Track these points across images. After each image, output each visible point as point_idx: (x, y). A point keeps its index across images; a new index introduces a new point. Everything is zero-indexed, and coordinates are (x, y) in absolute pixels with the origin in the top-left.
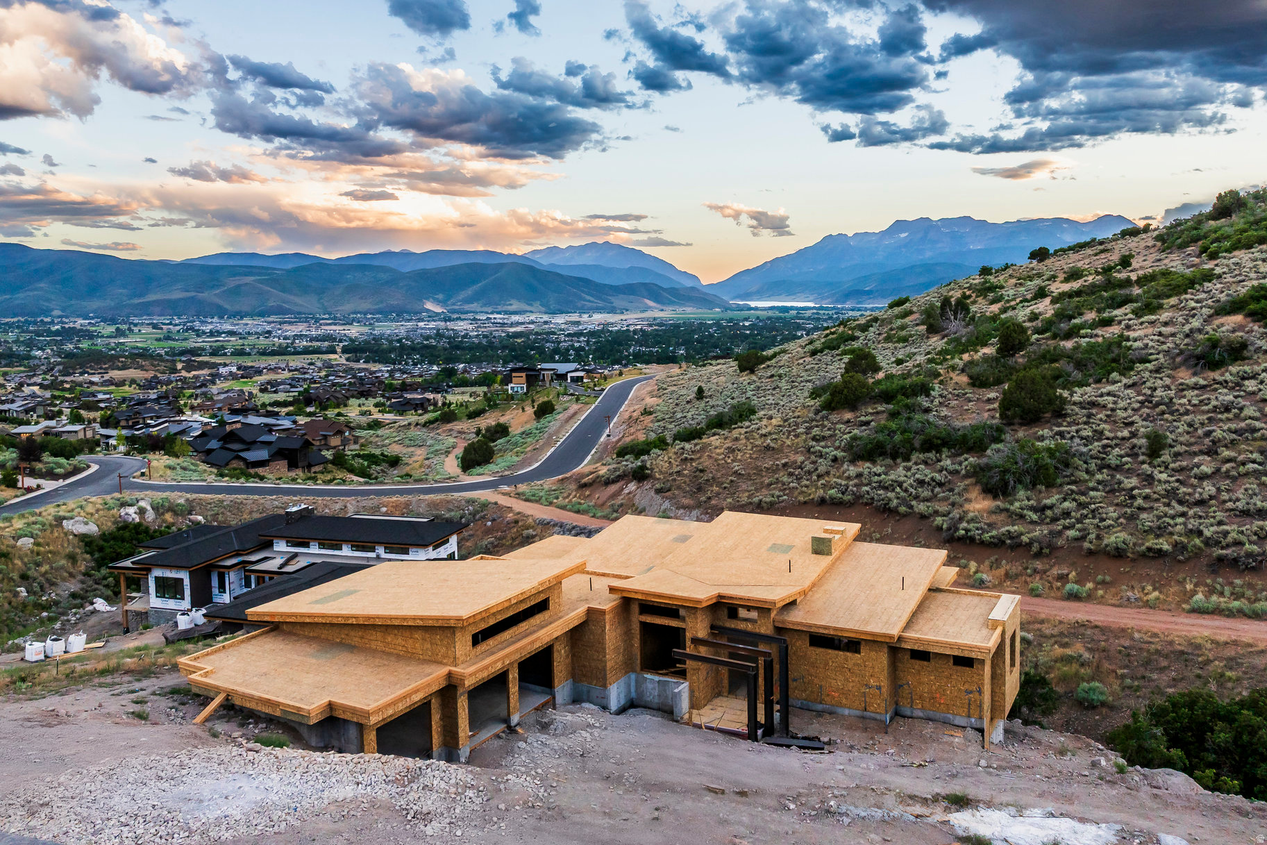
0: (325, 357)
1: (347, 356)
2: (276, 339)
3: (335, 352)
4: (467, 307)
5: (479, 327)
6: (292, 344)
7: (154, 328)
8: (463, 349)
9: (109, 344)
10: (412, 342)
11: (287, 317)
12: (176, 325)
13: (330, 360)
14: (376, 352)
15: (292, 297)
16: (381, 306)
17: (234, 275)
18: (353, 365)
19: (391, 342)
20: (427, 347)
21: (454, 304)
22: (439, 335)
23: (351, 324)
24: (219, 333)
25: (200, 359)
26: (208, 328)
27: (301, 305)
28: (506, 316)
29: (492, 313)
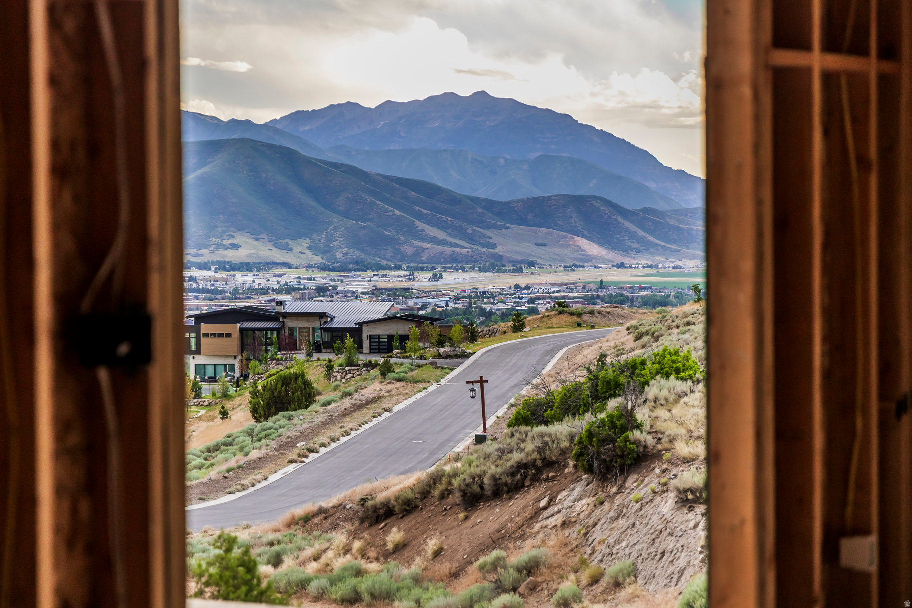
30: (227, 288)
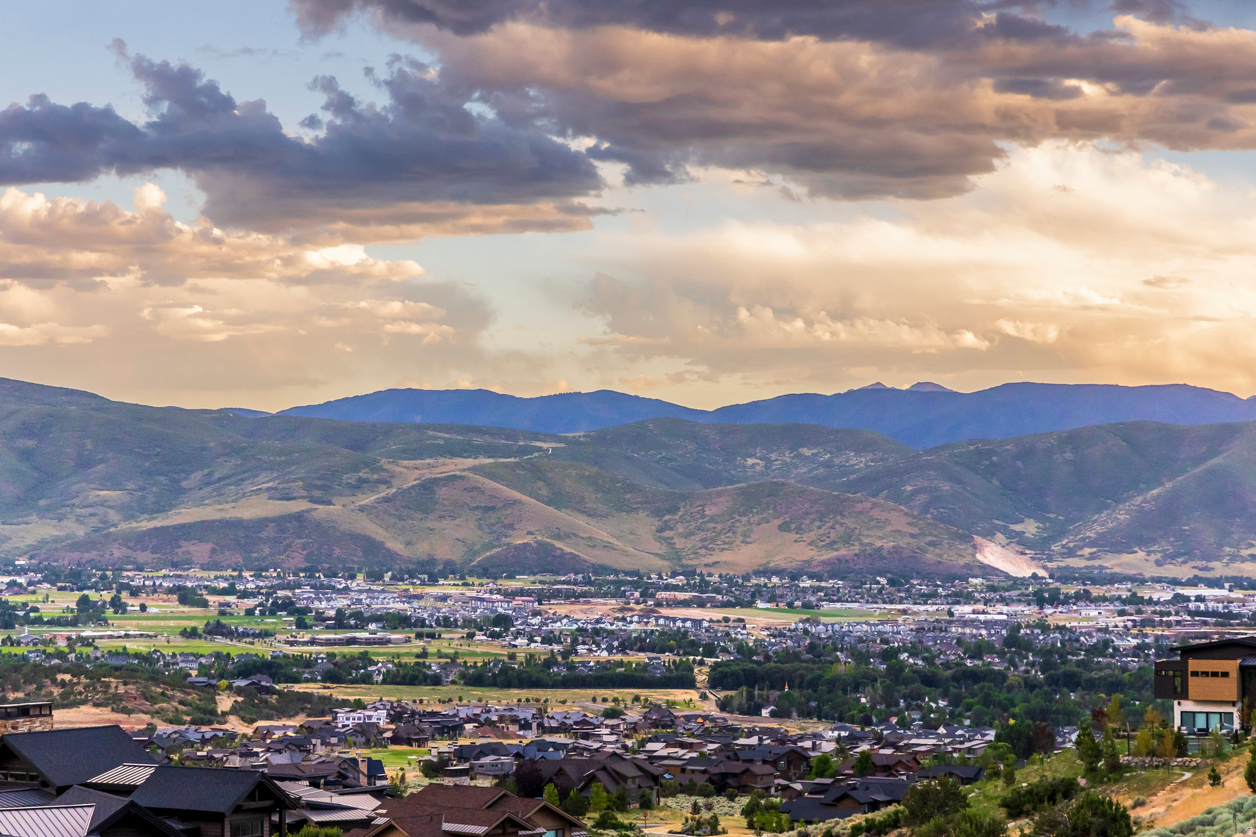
0: (658, 696)
1: (722, 694)
2: (521, 641)
3: (689, 683)
4: (1113, 563)
5: (1144, 623)
6: (565, 655)
7: (184, 600)
8: (1091, 686)
9: (52, 641)
10: (929, 661)
11: (561, 583)
12: (245, 594)
13: (671, 704)
14: (813, 684)
15: (580, 522)
16: (843, 552)
17: (419, 453)
18: (734, 720)
19: (861, 658)
20: (974, 676)
21: (1071, 553)
22: (1014, 642)
23: (750, 604)
24: (362, 620)
25: (298, 688)
26: (329, 606)
27: (607, 546)
28: (1238, 594)
29: (1193, 582)
30: (1244, 611)
